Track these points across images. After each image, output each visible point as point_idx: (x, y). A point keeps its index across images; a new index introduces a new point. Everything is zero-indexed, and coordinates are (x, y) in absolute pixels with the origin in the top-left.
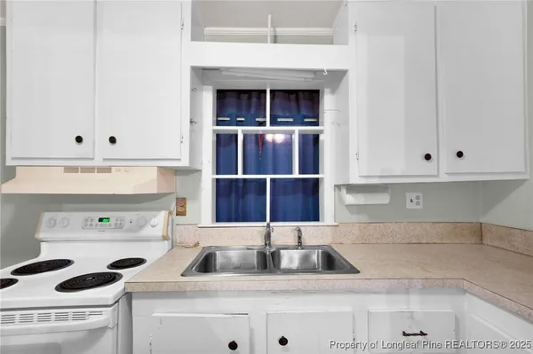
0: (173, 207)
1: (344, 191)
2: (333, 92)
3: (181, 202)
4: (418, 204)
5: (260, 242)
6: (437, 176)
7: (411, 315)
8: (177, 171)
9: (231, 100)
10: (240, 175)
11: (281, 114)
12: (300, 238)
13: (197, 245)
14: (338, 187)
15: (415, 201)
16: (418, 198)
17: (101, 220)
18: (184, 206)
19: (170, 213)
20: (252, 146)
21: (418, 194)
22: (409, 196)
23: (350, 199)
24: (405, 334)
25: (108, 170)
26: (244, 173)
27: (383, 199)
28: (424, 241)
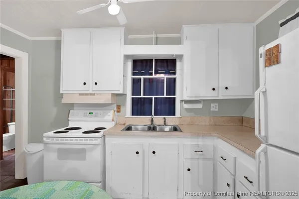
0: (115, 109)
1: (184, 103)
2: (180, 61)
3: (119, 107)
4: (216, 108)
5: (149, 123)
6: (218, 97)
7: (198, 146)
8: (118, 95)
9: (139, 64)
10: (142, 96)
11: (160, 69)
12: (165, 121)
13: (125, 124)
14: (182, 101)
15: (215, 107)
16: (216, 106)
17: (90, 113)
18: (120, 109)
19: (115, 111)
20: (147, 84)
21: (216, 104)
22: (212, 105)
23: (186, 106)
24: (195, 152)
25: (94, 94)
26: (144, 95)
27: (200, 106)
28: (218, 124)
